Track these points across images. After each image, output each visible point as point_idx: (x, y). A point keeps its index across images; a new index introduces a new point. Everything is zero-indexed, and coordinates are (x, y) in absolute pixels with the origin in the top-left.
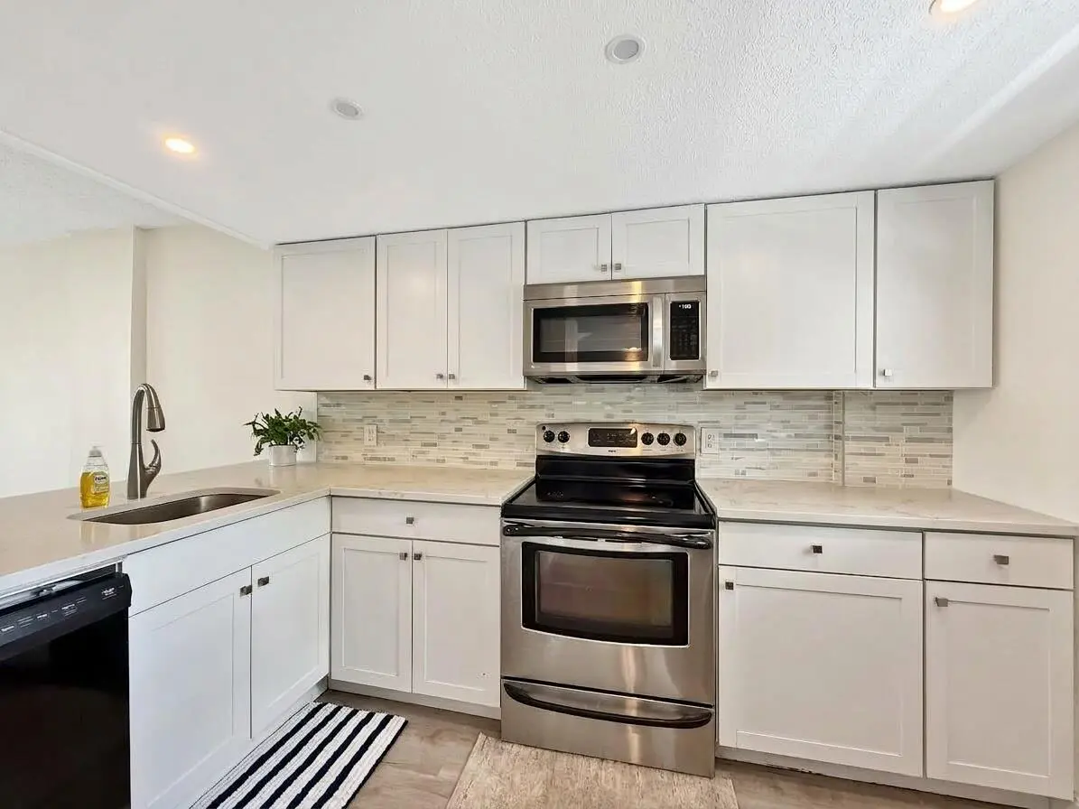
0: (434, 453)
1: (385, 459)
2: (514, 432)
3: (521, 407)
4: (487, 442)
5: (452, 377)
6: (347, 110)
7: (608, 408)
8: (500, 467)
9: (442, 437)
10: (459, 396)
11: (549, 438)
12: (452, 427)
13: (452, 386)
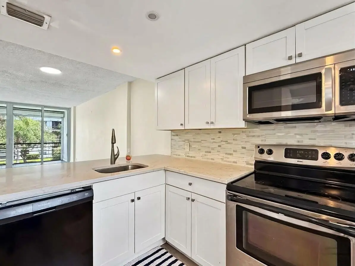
0: (209, 156)
1: (192, 157)
2: (245, 148)
3: (248, 136)
4: (232, 152)
5: (212, 123)
6: (152, 16)
7: (298, 136)
8: (238, 164)
9: (213, 149)
10: (220, 131)
11: (262, 152)
12: (217, 145)
13: (212, 127)
